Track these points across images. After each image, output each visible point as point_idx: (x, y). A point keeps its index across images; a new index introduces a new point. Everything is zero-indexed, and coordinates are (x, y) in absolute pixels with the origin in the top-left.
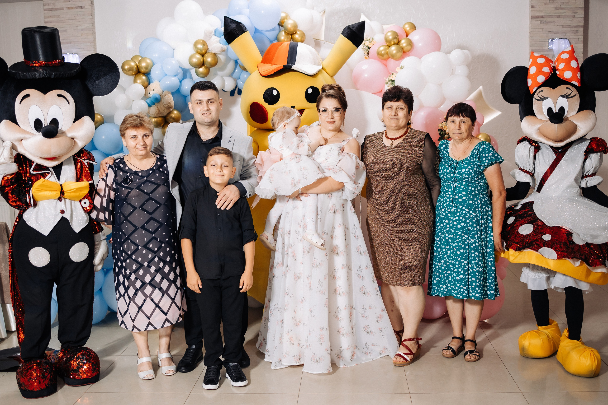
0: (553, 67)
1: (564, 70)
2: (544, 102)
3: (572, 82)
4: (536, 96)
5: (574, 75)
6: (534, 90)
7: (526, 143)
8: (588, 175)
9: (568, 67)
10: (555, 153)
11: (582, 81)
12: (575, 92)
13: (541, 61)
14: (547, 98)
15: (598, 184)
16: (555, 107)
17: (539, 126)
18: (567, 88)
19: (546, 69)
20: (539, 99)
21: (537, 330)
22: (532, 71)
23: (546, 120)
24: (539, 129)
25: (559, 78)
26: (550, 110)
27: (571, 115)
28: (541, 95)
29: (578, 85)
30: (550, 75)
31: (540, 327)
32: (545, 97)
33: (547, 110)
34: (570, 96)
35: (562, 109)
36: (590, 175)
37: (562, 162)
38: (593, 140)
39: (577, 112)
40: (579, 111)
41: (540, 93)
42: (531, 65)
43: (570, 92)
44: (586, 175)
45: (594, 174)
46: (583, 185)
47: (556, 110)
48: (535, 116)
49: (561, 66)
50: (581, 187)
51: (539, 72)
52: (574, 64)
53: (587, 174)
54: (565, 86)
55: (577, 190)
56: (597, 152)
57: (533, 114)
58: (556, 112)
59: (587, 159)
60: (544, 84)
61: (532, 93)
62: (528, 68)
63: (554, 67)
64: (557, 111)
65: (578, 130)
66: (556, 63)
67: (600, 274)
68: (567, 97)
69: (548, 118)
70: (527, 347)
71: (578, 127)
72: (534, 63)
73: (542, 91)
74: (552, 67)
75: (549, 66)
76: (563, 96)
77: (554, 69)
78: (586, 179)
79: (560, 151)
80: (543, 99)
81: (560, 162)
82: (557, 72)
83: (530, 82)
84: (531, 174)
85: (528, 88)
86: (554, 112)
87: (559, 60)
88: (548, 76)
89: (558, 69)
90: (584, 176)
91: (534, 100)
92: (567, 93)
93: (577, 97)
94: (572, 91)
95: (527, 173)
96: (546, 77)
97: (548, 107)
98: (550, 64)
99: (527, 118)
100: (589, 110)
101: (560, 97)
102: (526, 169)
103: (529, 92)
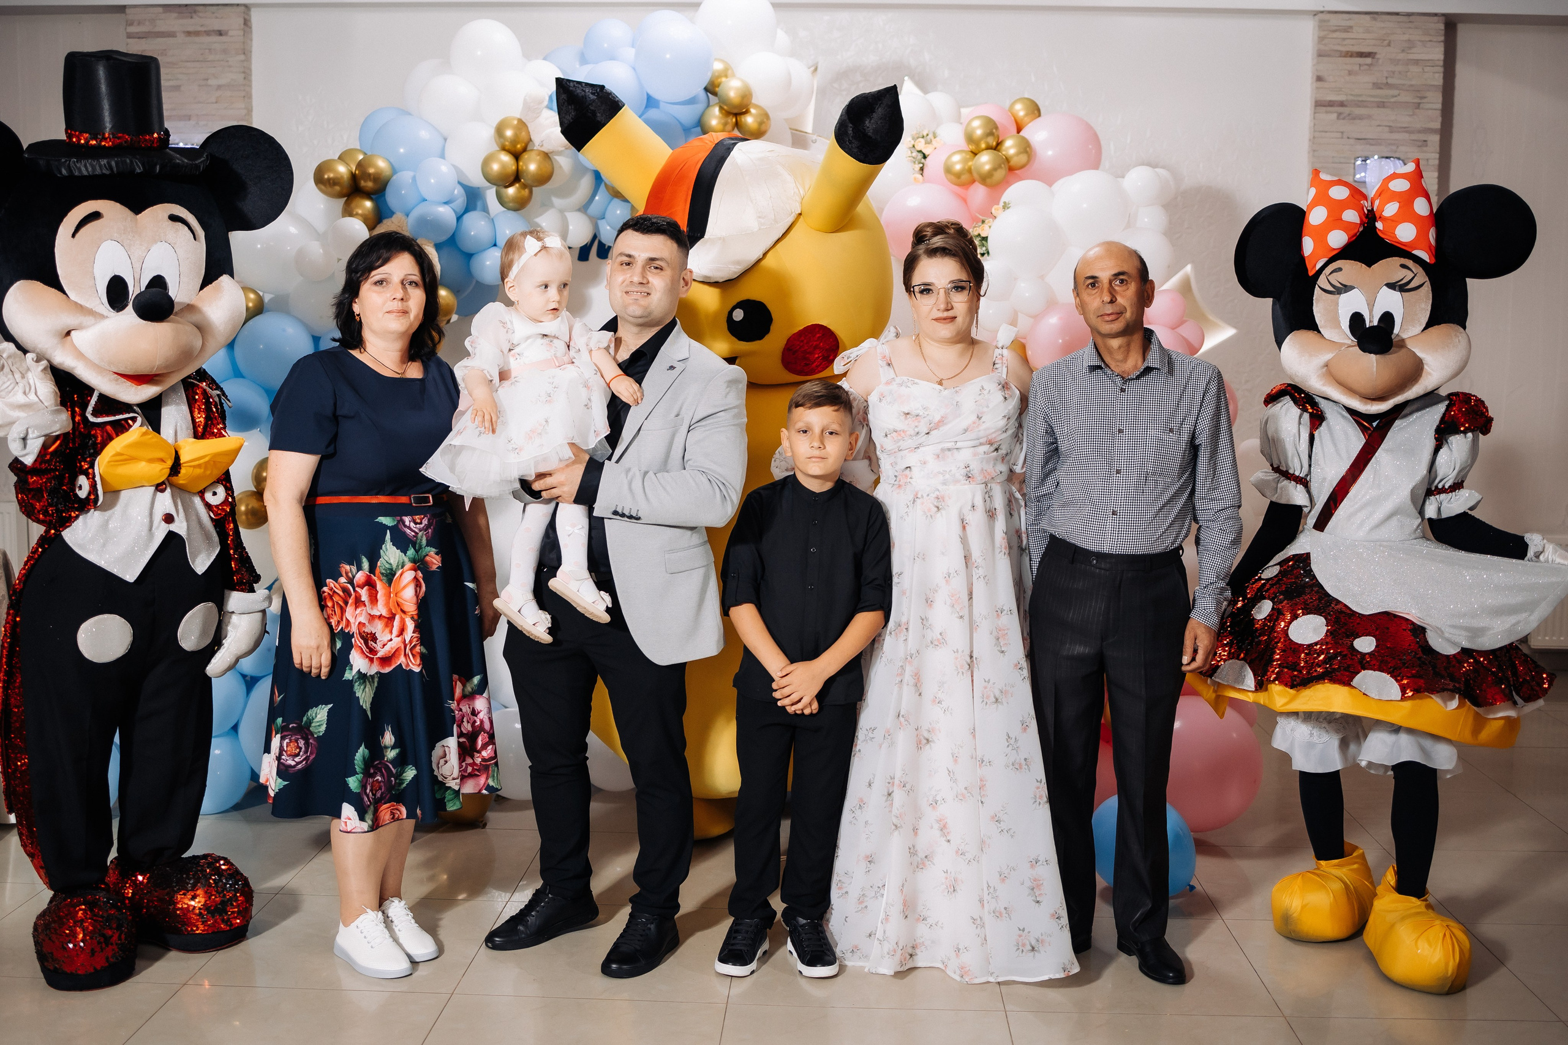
0: (1368, 210)
1: (1396, 220)
2: (1344, 297)
3: (1416, 252)
4: (1322, 281)
5: (1422, 233)
6: (1318, 267)
7: (1290, 401)
8: (1444, 486)
9: (1407, 213)
10: (1364, 428)
11: (1438, 251)
12: (1421, 277)
13: (1339, 193)
14: (1352, 288)
15: (1472, 509)
16: (1371, 311)
17: (1327, 356)
18: (1403, 266)
19: (1351, 216)
20: (1330, 288)
21: (1317, 869)
22: (1317, 217)
23: (1346, 344)
24: (1327, 364)
25: (1383, 239)
26: (1357, 320)
27: (1410, 334)
28: (1336, 279)
29: (1428, 261)
30: (1361, 229)
31: (1322, 862)
32: (1345, 286)
33: (1348, 319)
34: (1409, 287)
35: (1387, 319)
36: (1447, 487)
37: (1380, 455)
38: (1456, 399)
39: (1425, 329)
40: (1429, 325)
41: (1335, 274)
42: (1314, 204)
43: (1410, 275)
44: (1436, 487)
45: (1457, 486)
46: (1431, 512)
47: (1372, 320)
48: (1319, 332)
49: (1391, 209)
50: (1426, 516)
51: (1335, 221)
52: (1421, 207)
53: (1440, 486)
54: (1396, 261)
55: (1415, 523)
56: (1465, 432)
57: (1313, 326)
58: (1372, 325)
59: (1441, 447)
60: (1345, 253)
61: (1311, 273)
62: (1306, 209)
63: (1371, 211)
64: (1375, 323)
65: (1424, 374)
66: (1377, 203)
67: (1502, 721)
68: (1401, 287)
69: (1350, 340)
70: (1296, 914)
71: (1425, 367)
72: (1322, 198)
73: (1340, 269)
74: (1366, 212)
75: (1359, 209)
76: (1391, 286)
77: (1370, 217)
78: (1437, 496)
79: (1376, 422)
80: (1340, 290)
81: (1377, 453)
82: (1379, 225)
83: (1308, 245)
84: (1304, 482)
85: (1302, 259)
86: (1367, 326)
87: (1384, 192)
88: (1356, 234)
89: (1380, 217)
90: (1433, 489)
91: (1317, 290)
92: (1402, 279)
93: (1427, 289)
94: (1415, 275)
95: (1294, 479)
96: (1350, 236)
97: (1354, 311)
98: (1361, 202)
99: (1298, 337)
100: (1452, 323)
101: (1385, 287)
102: (1291, 471)
103: (1307, 270)
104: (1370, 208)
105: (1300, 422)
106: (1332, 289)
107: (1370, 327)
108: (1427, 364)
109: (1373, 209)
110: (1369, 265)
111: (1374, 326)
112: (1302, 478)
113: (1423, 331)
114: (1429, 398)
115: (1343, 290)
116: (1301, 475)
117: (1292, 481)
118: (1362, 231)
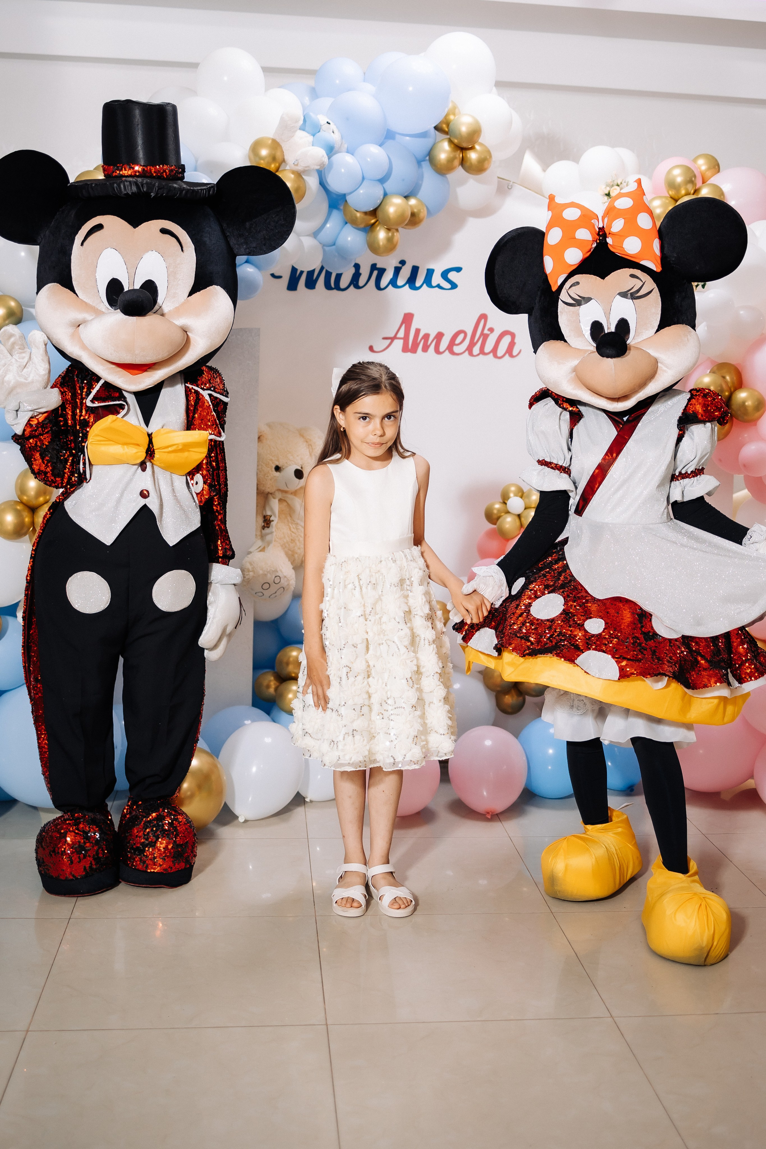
0: (599, 228)
1: (622, 236)
2: (584, 308)
3: (643, 263)
4: (564, 296)
5: (646, 245)
6: (560, 282)
7: (549, 402)
8: (686, 473)
9: (631, 228)
10: (616, 423)
11: (664, 259)
12: (650, 284)
13: (571, 214)
14: (588, 300)
15: (709, 494)
16: (608, 319)
17: (575, 362)
18: (633, 276)
19: (584, 235)
20: (571, 301)
21: (584, 833)
22: (553, 237)
23: (588, 350)
24: (575, 370)
25: (613, 253)
26: (596, 327)
27: (645, 337)
28: (575, 292)
29: (655, 269)
30: (594, 245)
31: (589, 827)
32: (583, 298)
33: (589, 328)
34: (639, 294)
35: (623, 325)
36: (689, 472)
37: (631, 444)
38: (696, 393)
39: (657, 331)
40: (661, 327)
41: (573, 288)
42: (550, 226)
43: (639, 284)
44: (680, 473)
45: (698, 472)
46: (676, 496)
47: (610, 327)
48: (565, 341)
49: (617, 226)
50: (672, 500)
51: (569, 240)
52: (644, 221)
53: (683, 472)
54: (626, 272)
55: (662, 508)
56: (704, 422)
57: (559, 336)
58: (609, 331)
59: (683, 437)
60: (583, 268)
61: (554, 289)
62: (545, 231)
63: (602, 229)
64: (613, 330)
65: (659, 372)
66: (606, 220)
67: (716, 701)
68: (633, 295)
69: (592, 346)
70: (560, 875)
71: (659, 364)
72: (556, 220)
73: (578, 283)
74: (597, 230)
75: (590, 227)
76: (624, 295)
77: (602, 234)
78: (681, 481)
79: (625, 419)
80: (579, 302)
81: (627, 445)
82: (609, 240)
83: (549, 264)
84: (566, 470)
85: (545, 278)
86: (606, 332)
87: (611, 212)
88: (590, 250)
89: (609, 234)
90: (677, 474)
91: (560, 302)
92: (633, 288)
93: (656, 295)
94: (644, 284)
95: (559, 470)
96: (584, 253)
97: (594, 320)
98: (592, 221)
99: (548, 347)
100: (683, 324)
101: (618, 296)
102: (555, 462)
103: (550, 286)
104: (601, 226)
105: (560, 419)
106: (572, 302)
107: (608, 333)
108: (661, 363)
109: (603, 227)
110: (603, 277)
111: (612, 332)
112: (565, 468)
113: (656, 333)
114: (669, 391)
115: (583, 302)
116: (564, 465)
117: (557, 471)
118: (596, 247)
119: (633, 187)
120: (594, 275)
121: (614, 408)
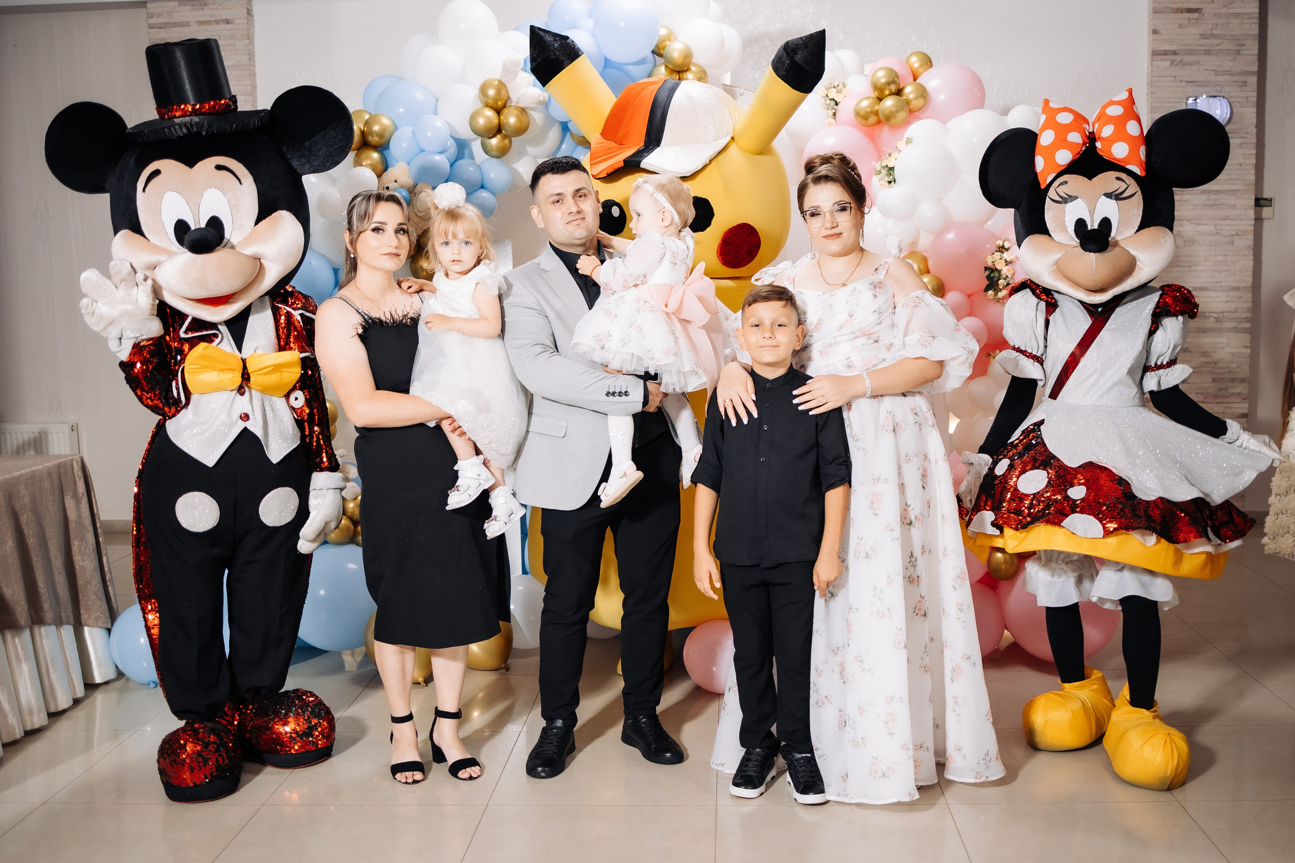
0: (1090, 133)
1: (1112, 140)
2: (1069, 206)
3: (1129, 167)
4: (1052, 193)
5: (1133, 151)
6: (1048, 181)
7: (1028, 293)
8: (1160, 364)
9: (1121, 134)
10: (1090, 315)
11: (1149, 165)
12: (1134, 187)
13: (1065, 118)
14: (1076, 198)
16: (1092, 217)
17: (1057, 256)
18: (1118, 179)
19: (1075, 138)
20: (1058, 199)
21: (1062, 691)
22: (1046, 139)
23: (1071, 245)
24: (1056, 263)
25: (1101, 156)
26: (1080, 225)
27: (1125, 236)
28: (1063, 190)
29: (1140, 174)
30: (1084, 149)
31: (1066, 685)
32: (1070, 196)
33: (1074, 224)
34: (1123, 196)
35: (1106, 223)
36: (1164, 363)
37: (1104, 334)
38: (1168, 289)
39: (1138, 231)
40: (1141, 228)
41: (1061, 186)
42: (1045, 127)
43: (1124, 186)
44: (1152, 365)
45: (1170, 364)
46: (1150, 385)
47: (1093, 224)
48: (1050, 235)
49: (1107, 131)
50: (1147, 390)
51: (1061, 142)
52: (1132, 128)
53: (1157, 363)
54: (1113, 174)
55: (1133, 392)
56: (1177, 315)
57: (1044, 231)
58: (1093, 228)
59: (1156, 328)
60: (1072, 168)
61: (1043, 186)
62: (1038, 133)
63: (1092, 133)
64: (1096, 227)
65: (1137, 269)
66: (1097, 125)
68: (1117, 196)
69: (1076, 241)
70: (1040, 728)
71: (1138, 262)
72: (1051, 123)
73: (1066, 182)
74: (1088, 134)
75: (1082, 131)
76: (1108, 195)
77: (1091, 138)
78: (1155, 372)
79: (1100, 310)
80: (1066, 200)
81: (1101, 334)
82: (1098, 145)
83: (1040, 163)
84: (1039, 360)
85: (1036, 174)
86: (1089, 229)
87: (1103, 118)
88: (1079, 153)
89: (1099, 138)
91: (1047, 199)
92: (1117, 190)
93: (1139, 198)
94: (1128, 186)
95: (1032, 358)
96: (1074, 154)
97: (1078, 218)
98: (1084, 126)
99: (1033, 240)
100: (1161, 226)
101: (1103, 197)
102: (1029, 351)
103: (1039, 184)
104: (1091, 130)
105: (1037, 310)
106: (1060, 200)
107: (1091, 230)
108: (1139, 261)
109: (1093, 131)
110: (1090, 179)
112: (1039, 357)
113: (1136, 232)
114: (1143, 290)
115: (1069, 200)
116: (1037, 355)
117: (1031, 360)
118: (1085, 150)
119: (1124, 95)
120: (1082, 176)
121: (1090, 301)
